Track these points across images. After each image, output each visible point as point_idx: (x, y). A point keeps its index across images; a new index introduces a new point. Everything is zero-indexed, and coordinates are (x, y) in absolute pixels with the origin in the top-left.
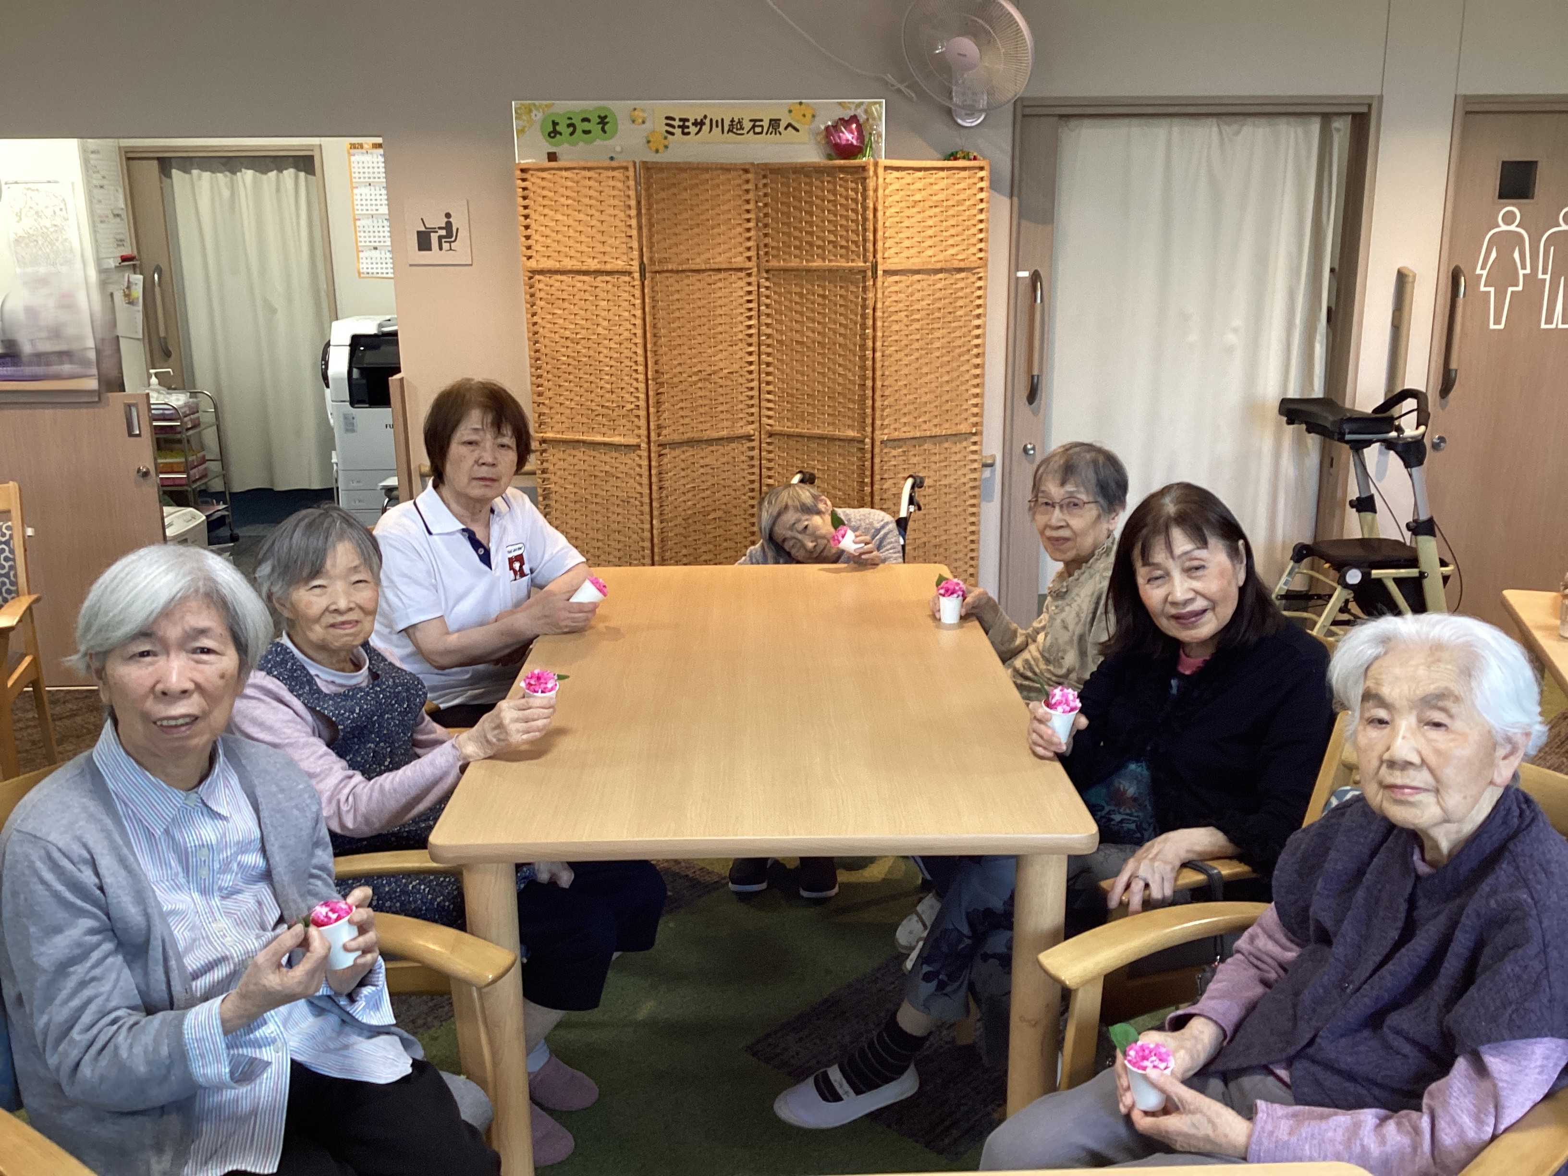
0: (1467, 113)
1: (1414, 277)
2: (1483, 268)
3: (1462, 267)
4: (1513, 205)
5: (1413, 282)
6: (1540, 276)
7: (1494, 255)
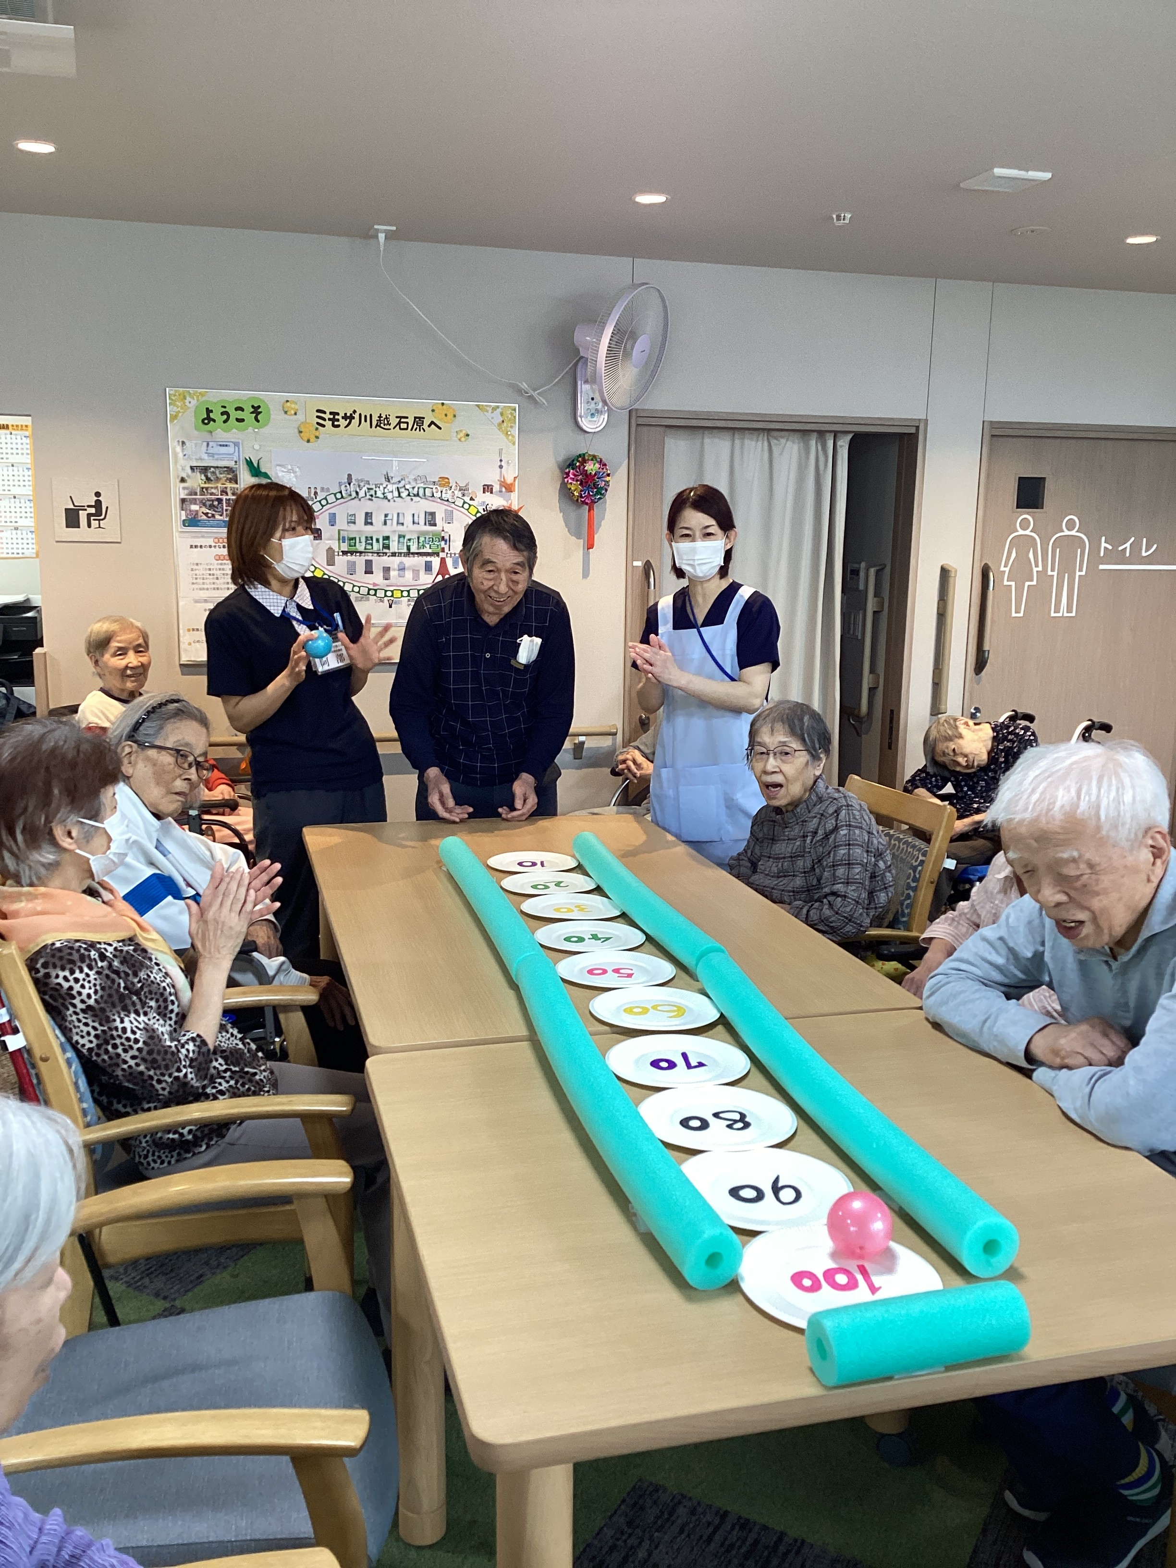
0: (993, 436)
1: (956, 571)
2: (1005, 566)
3: (990, 564)
4: (1028, 513)
5: (955, 577)
6: (1050, 573)
7: (1014, 555)
